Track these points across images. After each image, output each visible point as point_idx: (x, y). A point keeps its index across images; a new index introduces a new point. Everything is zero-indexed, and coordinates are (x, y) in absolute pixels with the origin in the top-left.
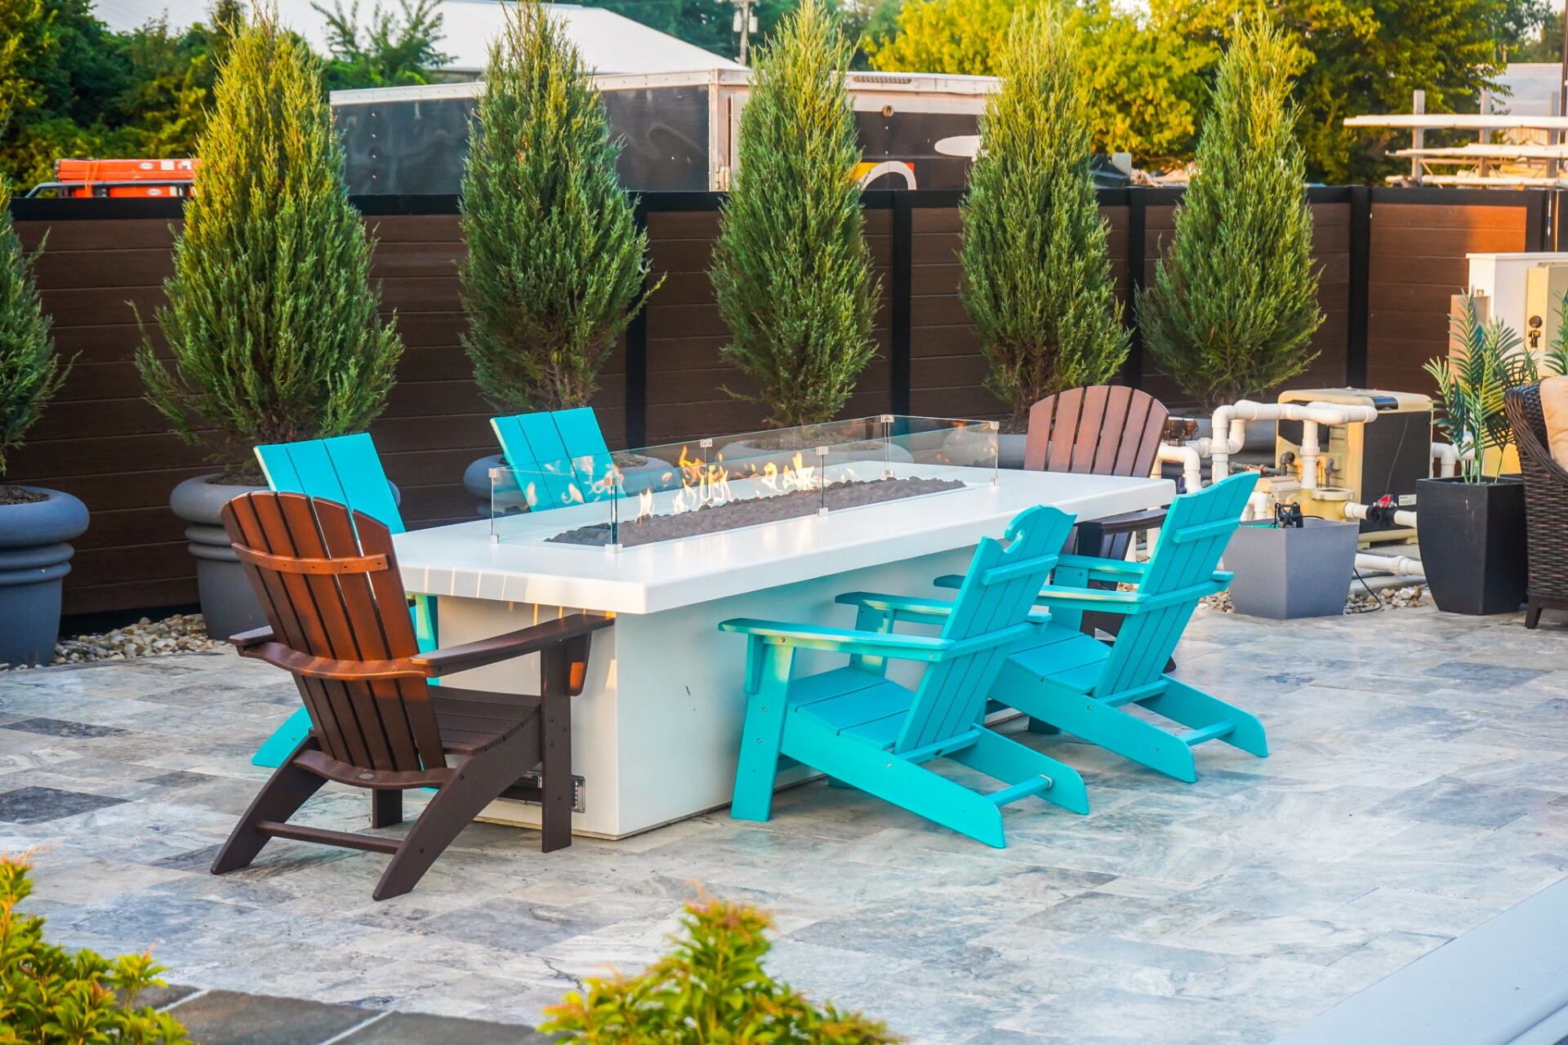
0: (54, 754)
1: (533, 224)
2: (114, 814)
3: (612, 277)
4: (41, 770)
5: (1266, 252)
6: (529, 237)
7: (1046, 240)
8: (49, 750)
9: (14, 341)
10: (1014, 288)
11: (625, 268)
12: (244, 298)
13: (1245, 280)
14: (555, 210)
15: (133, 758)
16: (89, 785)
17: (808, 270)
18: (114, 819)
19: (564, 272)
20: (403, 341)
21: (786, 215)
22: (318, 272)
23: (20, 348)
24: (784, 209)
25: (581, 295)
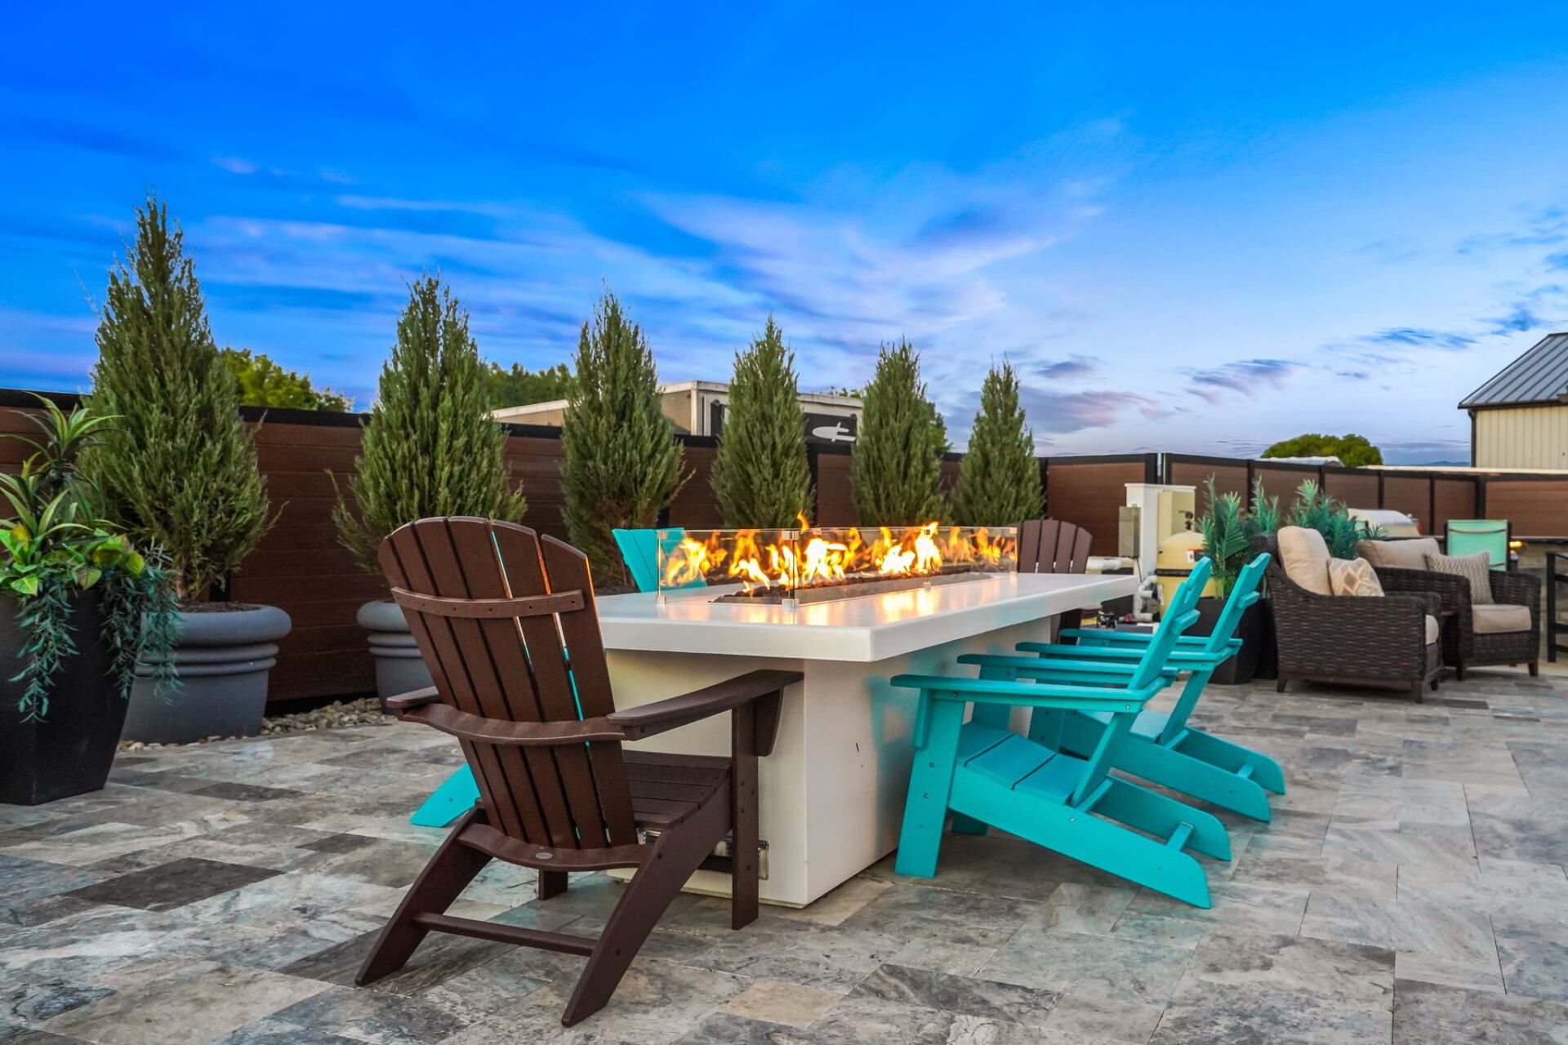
0: (224, 819)
1: (611, 434)
2: (263, 891)
3: (662, 471)
4: (205, 837)
5: (1018, 481)
6: (609, 441)
7: (907, 466)
8: (221, 815)
9: (233, 488)
10: (888, 495)
11: (670, 465)
12: (413, 466)
13: (1007, 497)
14: (625, 424)
15: (300, 820)
16: (246, 853)
17: (776, 475)
18: (261, 899)
19: (631, 465)
20: (526, 502)
21: (762, 442)
22: (468, 449)
23: (238, 495)
24: (761, 439)
25: (642, 482)
